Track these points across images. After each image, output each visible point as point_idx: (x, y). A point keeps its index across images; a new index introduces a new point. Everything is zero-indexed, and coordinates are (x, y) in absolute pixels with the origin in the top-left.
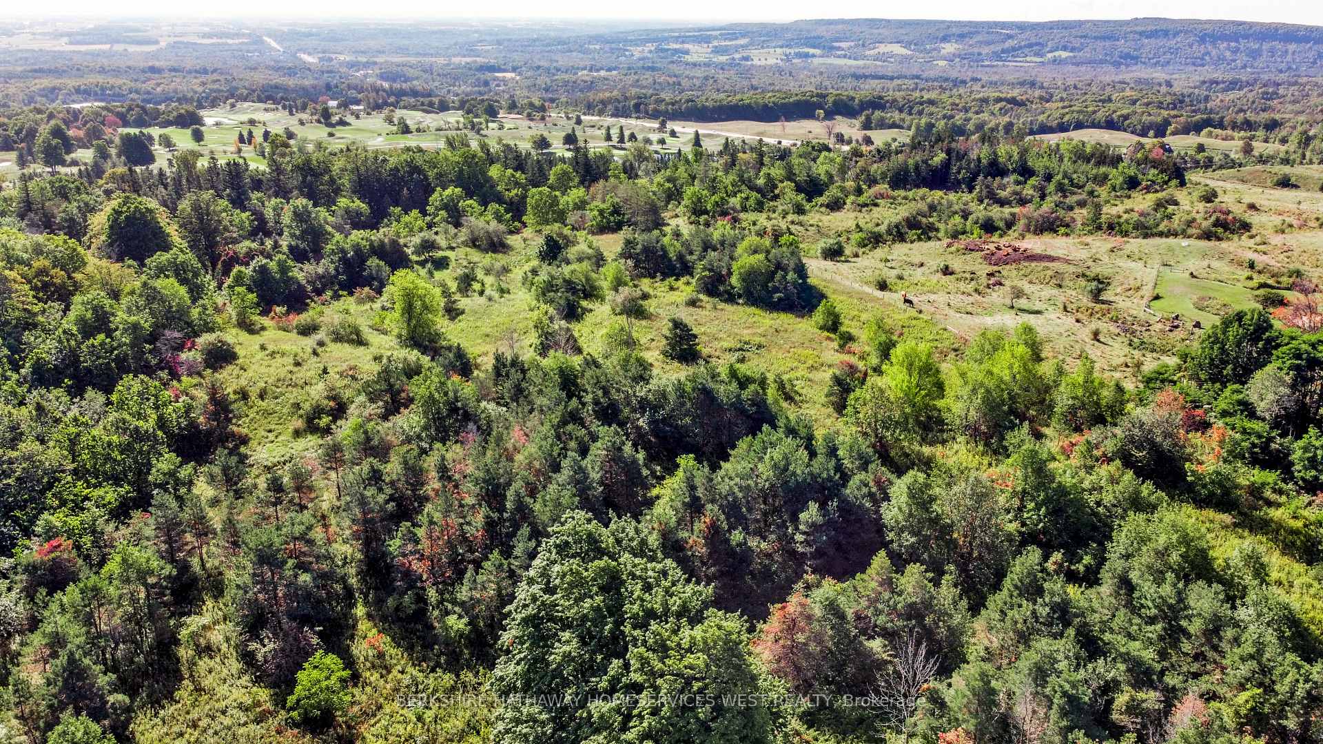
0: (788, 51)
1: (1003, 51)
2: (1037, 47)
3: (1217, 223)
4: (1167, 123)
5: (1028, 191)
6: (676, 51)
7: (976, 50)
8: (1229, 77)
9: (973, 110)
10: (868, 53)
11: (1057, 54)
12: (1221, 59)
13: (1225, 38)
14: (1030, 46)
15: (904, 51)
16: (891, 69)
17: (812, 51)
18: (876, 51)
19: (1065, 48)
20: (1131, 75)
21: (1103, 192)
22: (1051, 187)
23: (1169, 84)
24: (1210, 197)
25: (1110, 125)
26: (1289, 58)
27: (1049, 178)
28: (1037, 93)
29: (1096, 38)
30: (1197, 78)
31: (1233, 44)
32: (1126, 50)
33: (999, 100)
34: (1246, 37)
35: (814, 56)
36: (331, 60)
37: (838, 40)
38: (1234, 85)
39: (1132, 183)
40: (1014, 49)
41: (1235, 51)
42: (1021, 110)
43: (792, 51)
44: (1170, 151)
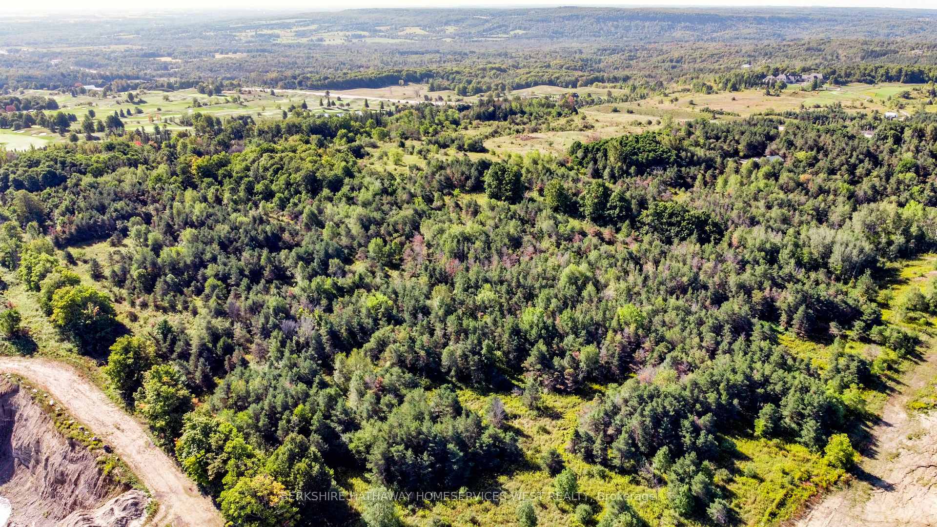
0: (347, 33)
1: (484, 31)
2: (503, 28)
3: (585, 127)
4: (577, 80)
5: (525, 120)
6: (271, 36)
7: (467, 31)
8: (613, 46)
9: (480, 76)
10: (400, 34)
11: (516, 32)
12: (609, 33)
13: (609, 19)
14: (500, 27)
15: (423, 32)
16: (417, 45)
17: (363, 33)
18: (405, 32)
19: (520, 28)
20: (560, 45)
21: (550, 118)
22: (532, 118)
23: (581, 52)
24: (584, 118)
25: (551, 83)
26: (646, 30)
27: (531, 114)
28: (510, 62)
29: (538, 21)
30: (596, 46)
31: (615, 23)
32: (556, 29)
33: (492, 69)
34: (622, 18)
35: (364, 37)
36: (17, 51)
37: (378, 25)
38: (614, 51)
39: (559, 114)
40: (490, 30)
41: (617, 27)
42: (505, 75)
43: (350, 33)
44: (577, 96)
